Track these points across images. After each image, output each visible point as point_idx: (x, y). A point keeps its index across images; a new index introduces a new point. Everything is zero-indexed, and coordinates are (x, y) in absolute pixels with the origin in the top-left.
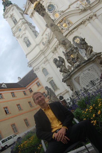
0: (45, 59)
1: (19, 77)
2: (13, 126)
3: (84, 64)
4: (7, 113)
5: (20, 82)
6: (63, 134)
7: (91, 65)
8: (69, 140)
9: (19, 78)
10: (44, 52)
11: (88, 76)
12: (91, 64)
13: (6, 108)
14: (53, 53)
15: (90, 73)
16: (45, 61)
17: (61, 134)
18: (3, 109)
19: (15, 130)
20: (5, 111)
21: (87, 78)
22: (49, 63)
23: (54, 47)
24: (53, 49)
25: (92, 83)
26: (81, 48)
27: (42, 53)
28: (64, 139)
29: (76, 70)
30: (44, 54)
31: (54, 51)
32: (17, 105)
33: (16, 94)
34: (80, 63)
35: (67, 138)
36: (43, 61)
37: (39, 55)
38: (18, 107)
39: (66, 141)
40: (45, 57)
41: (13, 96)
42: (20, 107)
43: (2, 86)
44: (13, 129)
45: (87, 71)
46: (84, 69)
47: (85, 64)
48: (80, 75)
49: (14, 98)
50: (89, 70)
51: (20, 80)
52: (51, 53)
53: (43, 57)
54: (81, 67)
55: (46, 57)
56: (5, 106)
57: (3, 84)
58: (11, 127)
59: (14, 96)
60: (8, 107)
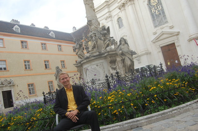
0: (107, 15)
1: (74, 27)
2: (50, 83)
3: (93, 58)
4: (46, 68)
5: (74, 33)
6: (73, 115)
7: (101, 61)
8: (78, 119)
9: (74, 29)
10: (109, 5)
11: (94, 72)
12: (102, 59)
13: (48, 61)
14: (120, 9)
15: (97, 69)
16: (107, 17)
17: (72, 114)
18: (44, 62)
19: (51, 88)
20: (46, 65)
21: (93, 73)
22: (112, 20)
23: (123, 3)
24: (120, 4)
25: (93, 81)
26: (99, 37)
27: (106, 5)
28: (73, 117)
29: (85, 61)
30: (109, 7)
31: (121, 7)
32: (61, 61)
33: (63, 47)
34: (90, 56)
35: (77, 118)
36: (105, 16)
37: (102, 7)
38: (62, 64)
39: (76, 120)
40: (108, 12)
41: (59, 50)
42: (64, 65)
43: (50, 34)
44: (49, 87)
45: (95, 66)
46: (93, 63)
47: (95, 58)
48: (88, 67)
49: (60, 53)
50: (97, 66)
51: (75, 31)
52: (117, 8)
53: (106, 10)
54: (90, 59)
55: (110, 12)
56: (47, 59)
57: (52, 32)
58: (47, 83)
59: (61, 50)
60: (50, 61)
